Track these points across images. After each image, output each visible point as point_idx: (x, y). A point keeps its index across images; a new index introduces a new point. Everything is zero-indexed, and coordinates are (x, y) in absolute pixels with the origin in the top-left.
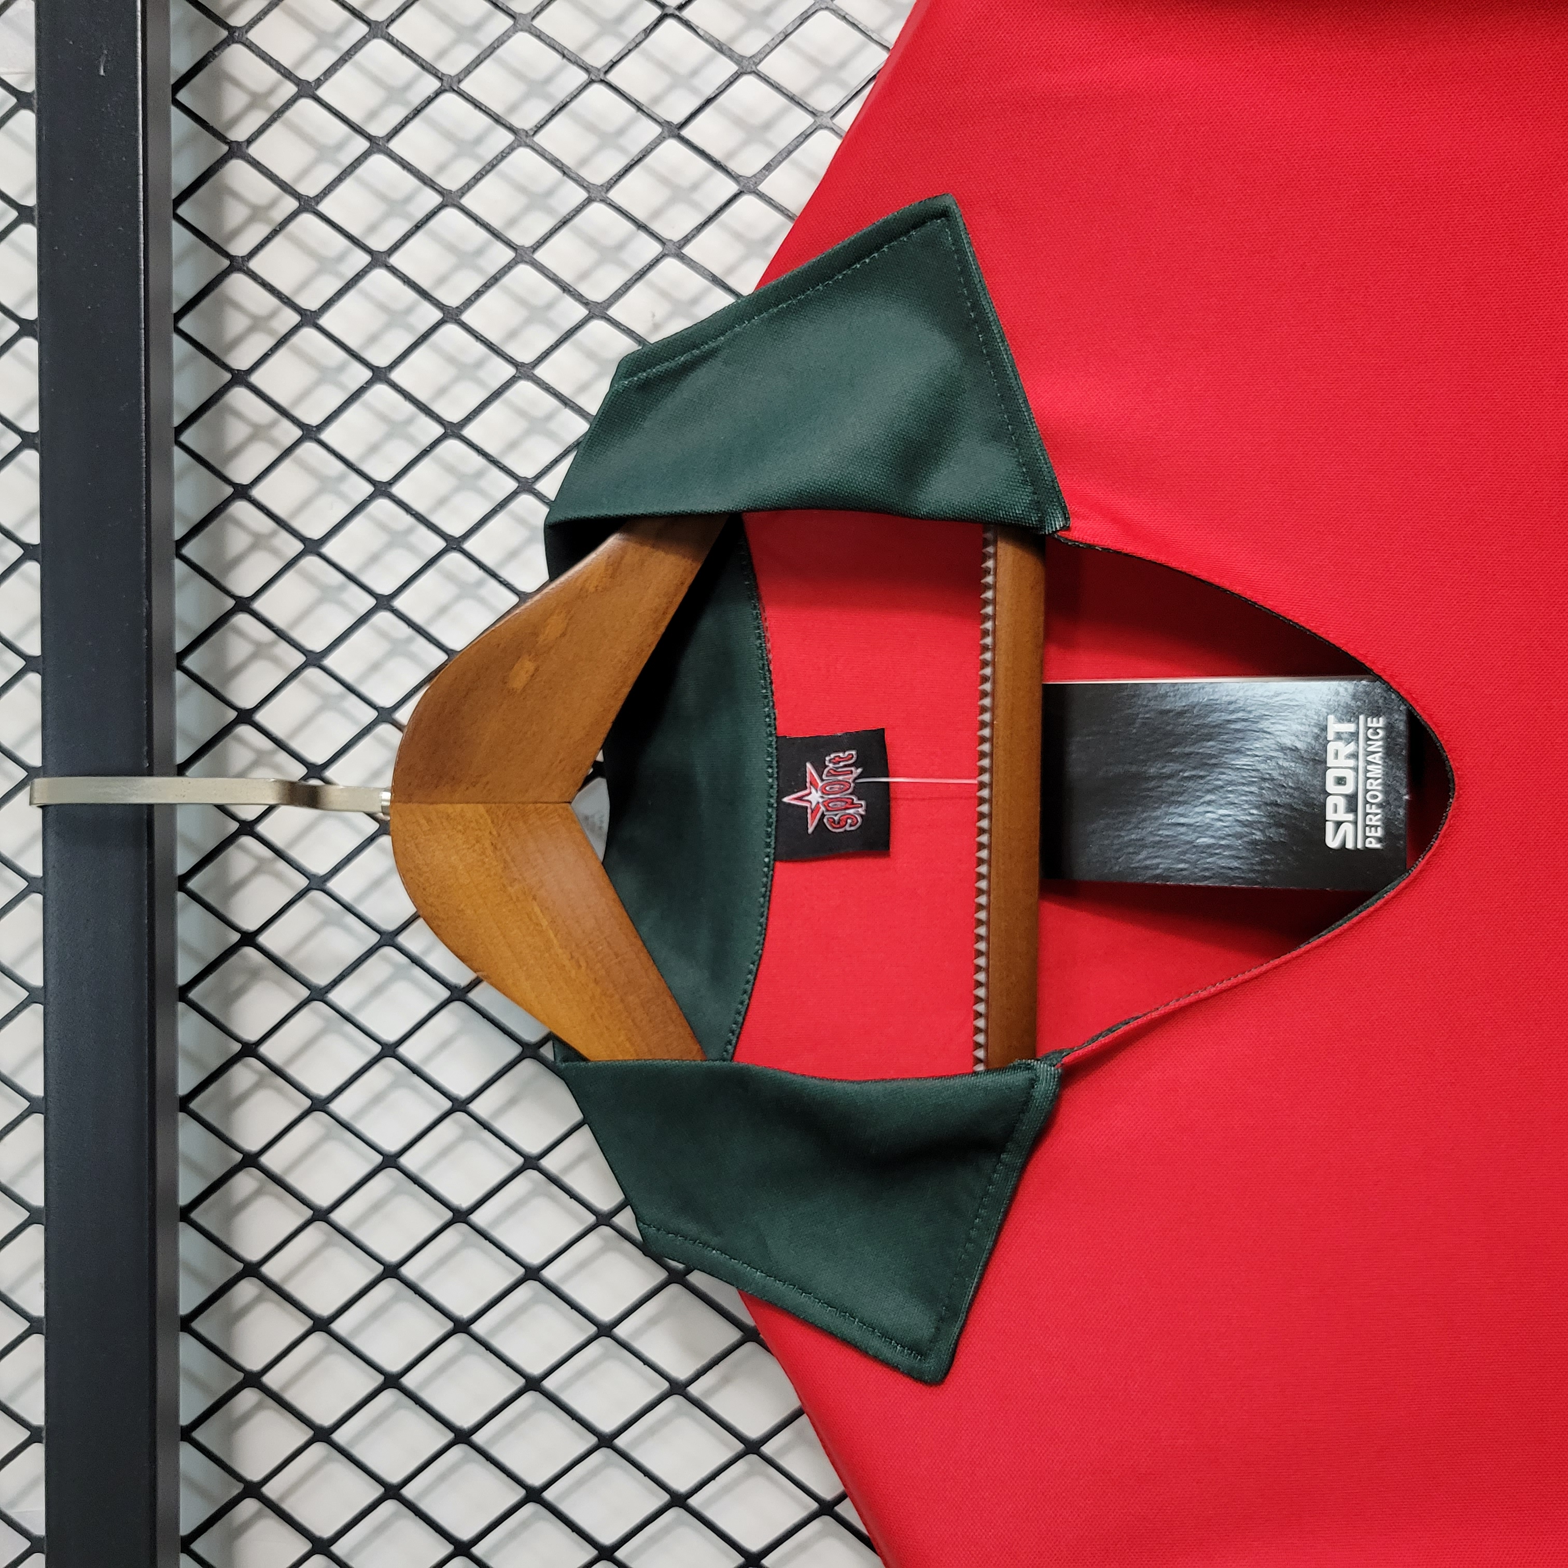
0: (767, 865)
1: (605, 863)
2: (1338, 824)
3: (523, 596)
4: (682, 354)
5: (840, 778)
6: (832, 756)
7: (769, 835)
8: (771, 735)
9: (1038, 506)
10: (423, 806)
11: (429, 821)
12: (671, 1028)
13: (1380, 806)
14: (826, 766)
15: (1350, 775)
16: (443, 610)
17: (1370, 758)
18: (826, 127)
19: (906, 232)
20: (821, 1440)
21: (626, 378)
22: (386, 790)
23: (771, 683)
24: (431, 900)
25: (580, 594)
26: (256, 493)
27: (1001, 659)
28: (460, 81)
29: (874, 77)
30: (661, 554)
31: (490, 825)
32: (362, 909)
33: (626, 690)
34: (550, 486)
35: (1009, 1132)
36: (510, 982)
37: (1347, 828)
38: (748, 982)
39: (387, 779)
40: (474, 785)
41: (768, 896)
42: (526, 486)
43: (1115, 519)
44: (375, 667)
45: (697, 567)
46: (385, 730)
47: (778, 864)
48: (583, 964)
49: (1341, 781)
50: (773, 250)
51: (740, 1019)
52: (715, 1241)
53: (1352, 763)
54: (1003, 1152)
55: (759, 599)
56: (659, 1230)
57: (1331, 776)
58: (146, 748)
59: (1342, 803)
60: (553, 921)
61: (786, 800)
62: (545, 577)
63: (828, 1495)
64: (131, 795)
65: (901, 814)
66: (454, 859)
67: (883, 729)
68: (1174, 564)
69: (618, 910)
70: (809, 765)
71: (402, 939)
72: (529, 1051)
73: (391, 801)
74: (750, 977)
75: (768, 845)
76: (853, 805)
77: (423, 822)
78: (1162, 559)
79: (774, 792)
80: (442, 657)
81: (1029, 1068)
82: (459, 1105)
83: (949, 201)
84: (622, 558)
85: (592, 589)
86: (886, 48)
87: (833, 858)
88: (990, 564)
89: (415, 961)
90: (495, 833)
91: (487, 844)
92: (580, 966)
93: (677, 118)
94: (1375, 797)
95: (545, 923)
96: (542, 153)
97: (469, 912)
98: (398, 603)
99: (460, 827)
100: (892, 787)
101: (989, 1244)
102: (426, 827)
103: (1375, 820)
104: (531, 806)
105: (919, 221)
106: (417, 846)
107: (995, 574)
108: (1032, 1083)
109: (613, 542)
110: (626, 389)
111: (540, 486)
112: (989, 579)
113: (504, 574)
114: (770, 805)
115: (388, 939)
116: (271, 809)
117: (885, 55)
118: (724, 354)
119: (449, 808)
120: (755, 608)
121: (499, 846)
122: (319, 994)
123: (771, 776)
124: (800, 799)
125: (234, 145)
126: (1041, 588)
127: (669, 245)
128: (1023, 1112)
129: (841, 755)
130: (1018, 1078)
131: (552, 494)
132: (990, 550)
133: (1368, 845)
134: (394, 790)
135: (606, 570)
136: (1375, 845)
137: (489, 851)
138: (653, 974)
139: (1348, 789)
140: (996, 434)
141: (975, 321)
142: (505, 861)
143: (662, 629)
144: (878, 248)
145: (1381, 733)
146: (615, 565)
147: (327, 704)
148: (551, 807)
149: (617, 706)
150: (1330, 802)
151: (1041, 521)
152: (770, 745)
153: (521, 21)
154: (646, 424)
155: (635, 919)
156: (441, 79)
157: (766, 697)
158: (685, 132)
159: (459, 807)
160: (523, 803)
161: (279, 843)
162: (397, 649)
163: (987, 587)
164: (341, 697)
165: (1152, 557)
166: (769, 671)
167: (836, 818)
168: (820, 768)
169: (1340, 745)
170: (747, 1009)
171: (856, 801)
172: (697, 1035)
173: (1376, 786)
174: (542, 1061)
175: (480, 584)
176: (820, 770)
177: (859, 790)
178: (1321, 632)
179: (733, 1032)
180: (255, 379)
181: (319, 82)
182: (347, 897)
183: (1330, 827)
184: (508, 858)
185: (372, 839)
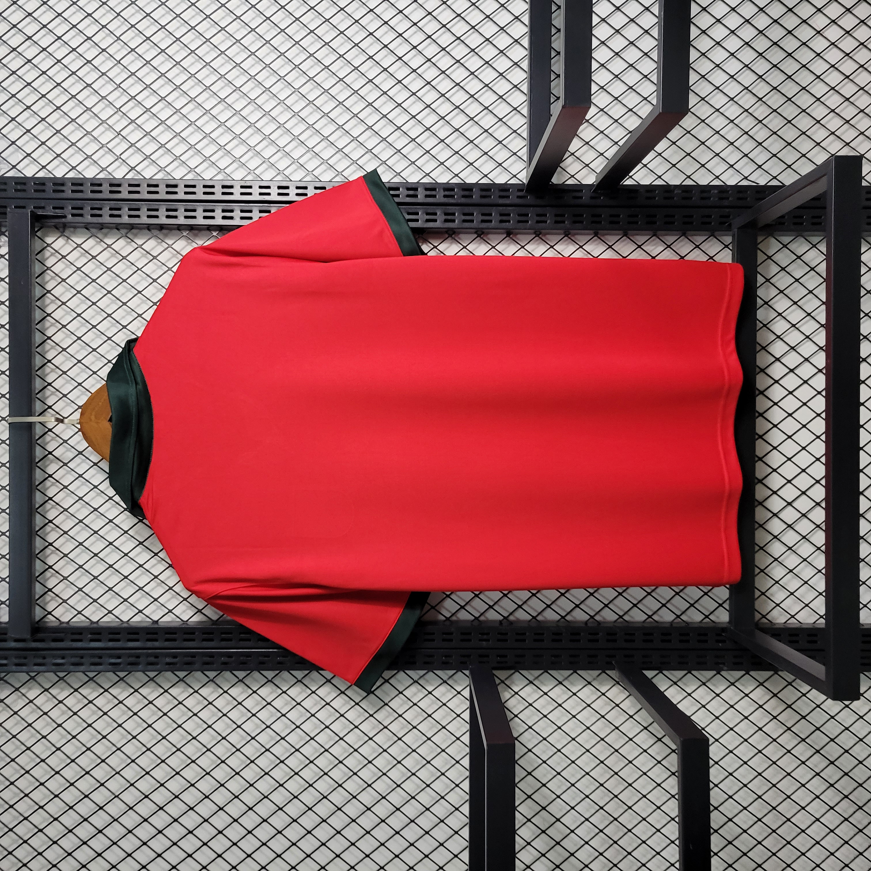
16: (93, 386)
26: (52, 361)
32: (76, 447)
71: (83, 453)
89: (87, 458)
98: (83, 384)
147: (67, 405)
156: (92, 280)
158: (142, 293)
161: (57, 433)
162: (82, 393)
164: (70, 403)
180: (52, 338)
181: (66, 279)
185: (77, 433)
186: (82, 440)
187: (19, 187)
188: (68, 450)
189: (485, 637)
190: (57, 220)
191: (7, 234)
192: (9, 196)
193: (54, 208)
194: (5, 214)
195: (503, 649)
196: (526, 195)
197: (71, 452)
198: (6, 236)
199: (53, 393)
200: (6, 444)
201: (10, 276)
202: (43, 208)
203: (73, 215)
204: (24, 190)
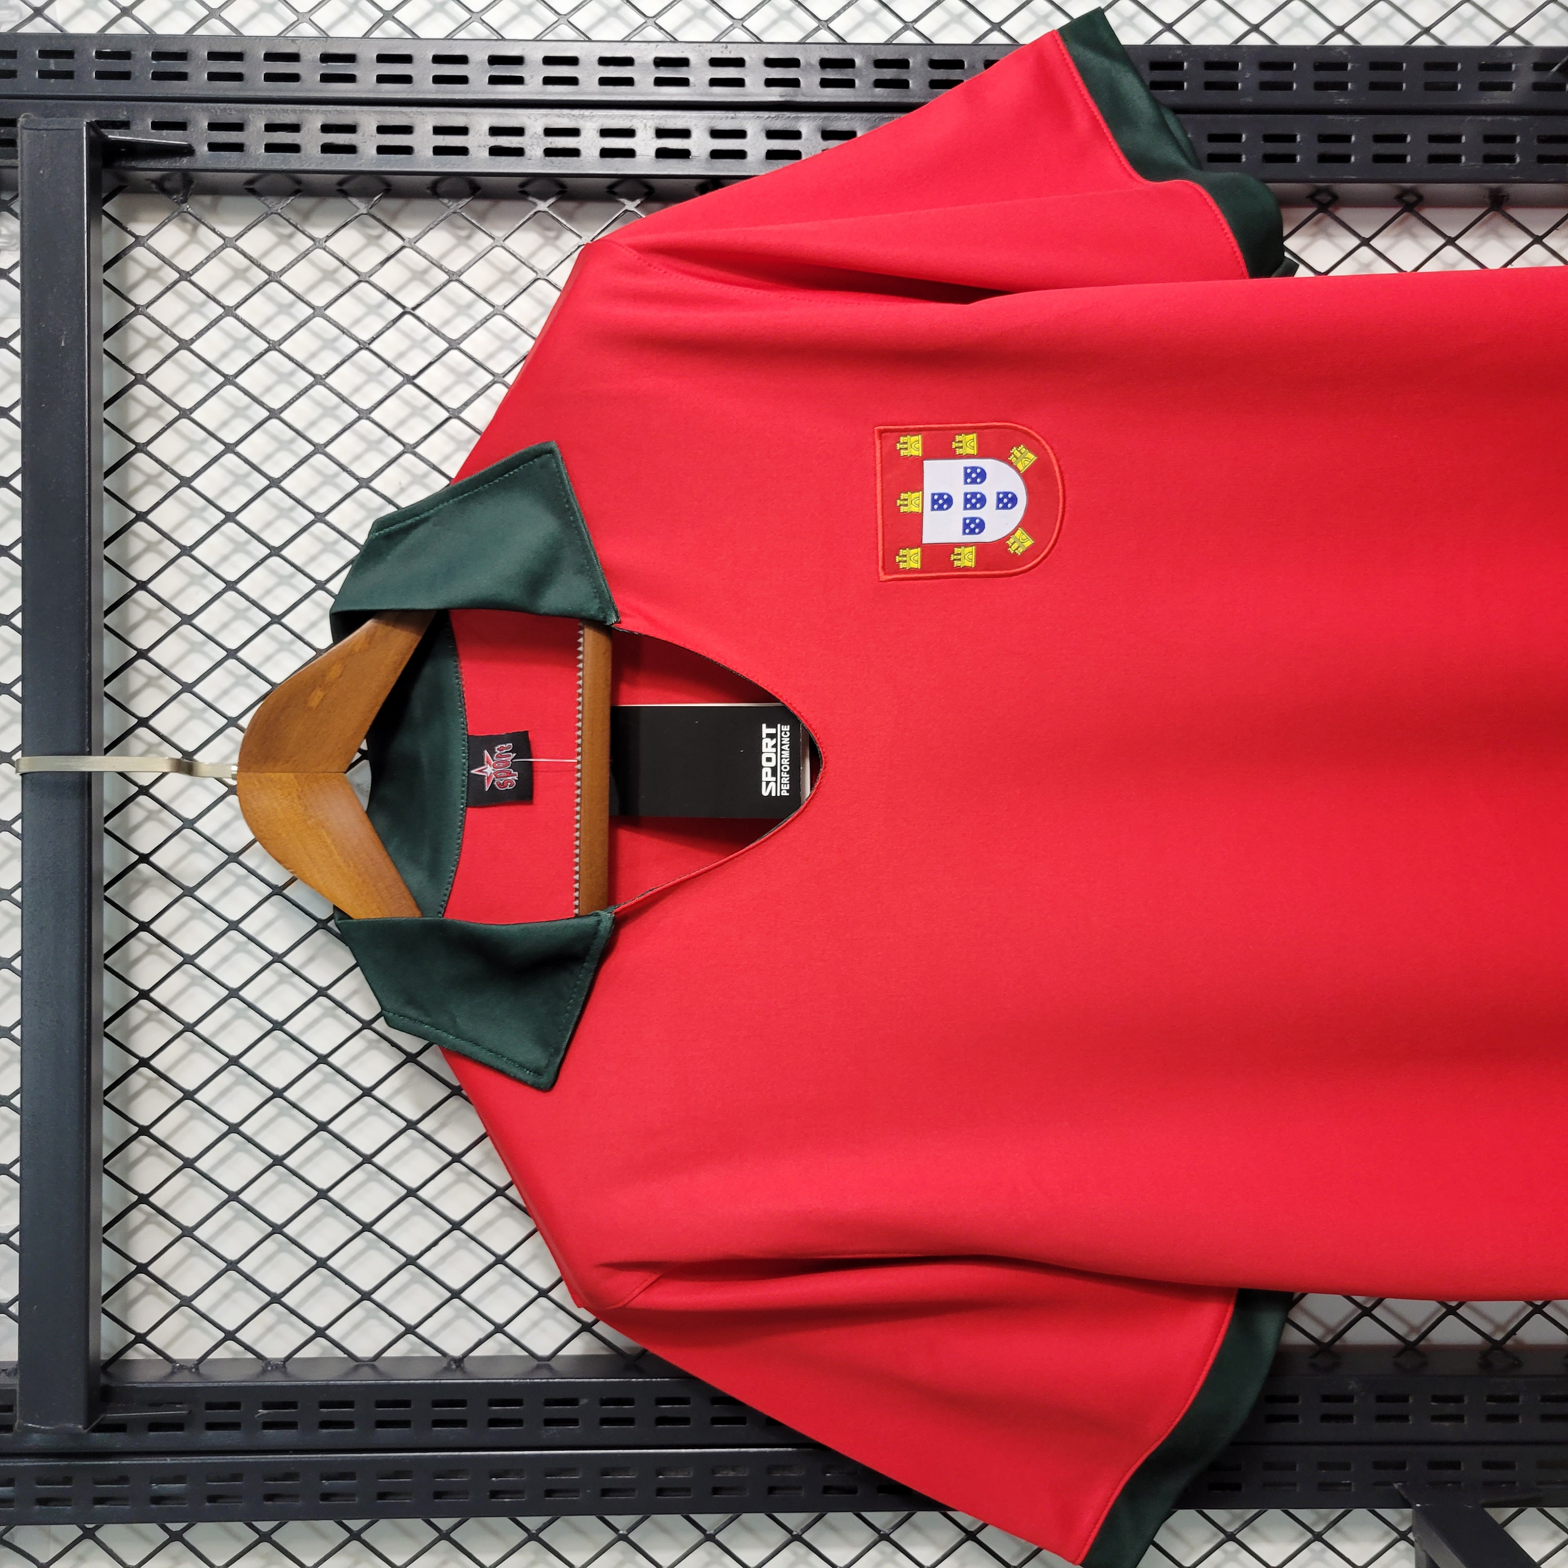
0: (462, 809)
1: (369, 812)
2: (768, 783)
3: (319, 652)
4: (409, 519)
5: (504, 759)
6: (499, 746)
7: (463, 792)
8: (464, 734)
9: (602, 609)
10: (258, 774)
11: (260, 782)
12: (403, 902)
13: (788, 772)
14: (496, 752)
15: (773, 756)
16: (268, 658)
17: (783, 747)
18: (500, 382)
19: (532, 460)
20: (503, 1160)
21: (377, 532)
22: (234, 765)
23: (465, 704)
24: (261, 828)
25: (351, 654)
26: (151, 586)
27: (587, 693)
28: (280, 345)
29: (525, 357)
30: (398, 631)
31: (297, 785)
32: (218, 840)
33: (378, 708)
34: (335, 586)
35: (587, 950)
36: (308, 875)
37: (772, 785)
38: (451, 877)
39: (235, 759)
40: (287, 762)
41: (462, 827)
42: (321, 586)
43: (647, 618)
44: (225, 692)
45: (419, 638)
46: (232, 731)
47: (468, 809)
48: (352, 865)
49: (769, 760)
50: (472, 447)
51: (446, 898)
52: (427, 1020)
53: (774, 750)
54: (584, 962)
55: (458, 656)
56: (394, 1014)
57: (764, 757)
58: (87, 740)
59: (769, 771)
60: (334, 840)
61: (473, 772)
62: (331, 642)
63: (501, 1184)
64: (82, 766)
65: (540, 780)
66: (275, 804)
67: (527, 732)
68: (676, 642)
69: (373, 835)
70: (486, 752)
71: (242, 858)
72: (321, 925)
73: (238, 771)
74: (452, 874)
75: (462, 798)
76: (510, 775)
77: (257, 783)
78: (670, 640)
79: (466, 767)
80: (269, 687)
81: (597, 915)
82: (278, 958)
83: (553, 445)
84: (375, 633)
85: (357, 650)
86: (534, 338)
87: (500, 805)
88: (581, 640)
89: (252, 872)
90: (300, 790)
91: (295, 796)
92: (349, 866)
93: (412, 373)
94: (785, 768)
95: (329, 841)
96: (331, 389)
97: (284, 835)
98: (241, 654)
99: (279, 786)
100: (535, 765)
101: (577, 1013)
102: (258, 786)
103: (785, 780)
104: (321, 775)
105: (538, 454)
106: (253, 797)
107: (583, 646)
108: (599, 922)
109: (369, 624)
110: (377, 538)
111: (329, 586)
112: (580, 649)
113: (307, 637)
114: (464, 775)
115: (234, 858)
116: (164, 775)
117: (532, 342)
118: (434, 519)
119: (273, 775)
120: (455, 661)
121: (302, 797)
122: (189, 892)
123: (464, 758)
124: (480, 771)
125: (139, 376)
126: (609, 654)
127: (408, 446)
128: (594, 939)
129: (504, 746)
130: (592, 920)
131: (336, 590)
132: (581, 632)
133: (782, 794)
134: (240, 765)
135: (366, 639)
136: (785, 793)
137: (296, 800)
138: (393, 871)
139: (773, 764)
140: (581, 571)
141: (569, 509)
142: (306, 806)
143: (399, 674)
144: (517, 467)
145: (788, 734)
146: (371, 637)
147: (194, 715)
148: (333, 775)
149: (372, 717)
150: (764, 771)
151: (605, 618)
152: (464, 741)
153: (318, 311)
154: (389, 558)
155: (385, 841)
156: (268, 343)
157: (462, 713)
158: (417, 381)
159: (278, 774)
160: (317, 772)
161: (164, 799)
162: (239, 681)
163: (580, 653)
164: (203, 711)
165: (665, 638)
166: (463, 697)
167: (502, 782)
168: (492, 753)
169: (768, 740)
170: (450, 893)
171: (513, 772)
172: (418, 906)
173: (786, 762)
174: (330, 930)
175: (292, 643)
176: (492, 755)
177: (514, 766)
178: (754, 680)
179: (442, 906)
180: (150, 517)
181: (192, 341)
182: (208, 832)
183: (764, 784)
184: (308, 804)
185: (223, 797)
186: (235, 818)
187: (52, 64)
188: (195, 848)
189: (1451, 1408)
190: (165, 163)
191: (16, 207)
192: (25, 91)
193: (157, 126)
194: (12, 143)
195: (1506, 1443)
196: (1560, 79)
197: (206, 854)
198: (15, 215)
199: (150, 682)
200: (12, 832)
201: (23, 332)
202: (124, 125)
203: (213, 147)
204: (69, 75)
